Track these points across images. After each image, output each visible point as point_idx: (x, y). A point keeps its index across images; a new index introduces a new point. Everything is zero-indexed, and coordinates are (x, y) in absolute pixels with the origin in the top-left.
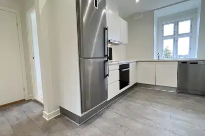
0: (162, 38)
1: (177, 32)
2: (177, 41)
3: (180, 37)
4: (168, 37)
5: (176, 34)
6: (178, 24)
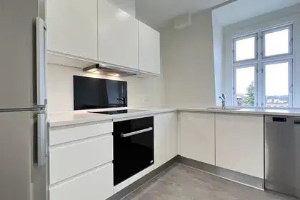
0: (232, 64)
1: (263, 53)
2: (263, 70)
3: (268, 63)
4: (245, 63)
5: (260, 56)
6: (262, 38)
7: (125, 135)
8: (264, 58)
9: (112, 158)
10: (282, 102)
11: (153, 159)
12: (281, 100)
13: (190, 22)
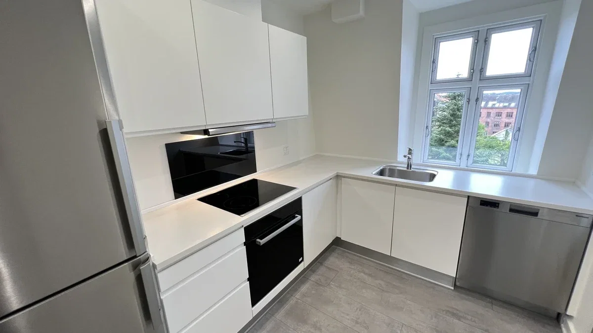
1: (482, 70)
2: (478, 101)
5: (477, 76)
6: (487, 41)
7: (262, 242)
8: (483, 78)
9: (247, 275)
10: (502, 105)
11: (302, 255)
12: (500, 102)
13: (362, 13)
